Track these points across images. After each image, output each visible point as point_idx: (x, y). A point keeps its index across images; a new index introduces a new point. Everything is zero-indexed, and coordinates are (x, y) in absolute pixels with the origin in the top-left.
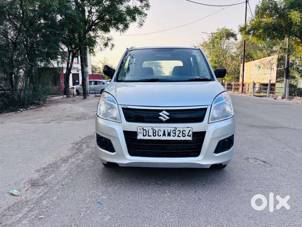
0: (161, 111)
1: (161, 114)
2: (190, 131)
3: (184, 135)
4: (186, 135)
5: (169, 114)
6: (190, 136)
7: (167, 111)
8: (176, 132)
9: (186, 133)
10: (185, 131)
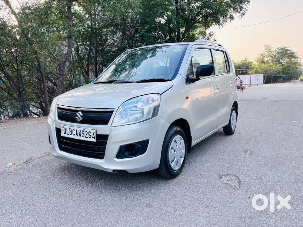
0: (78, 111)
1: (77, 114)
2: (94, 133)
3: (90, 137)
4: (92, 136)
5: (82, 115)
6: (94, 138)
7: (82, 111)
8: (85, 132)
9: (92, 134)
10: (90, 132)
